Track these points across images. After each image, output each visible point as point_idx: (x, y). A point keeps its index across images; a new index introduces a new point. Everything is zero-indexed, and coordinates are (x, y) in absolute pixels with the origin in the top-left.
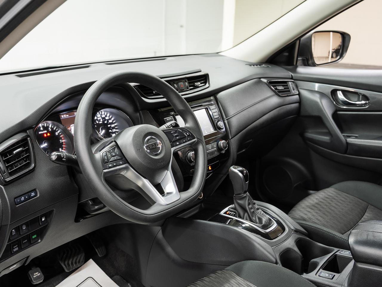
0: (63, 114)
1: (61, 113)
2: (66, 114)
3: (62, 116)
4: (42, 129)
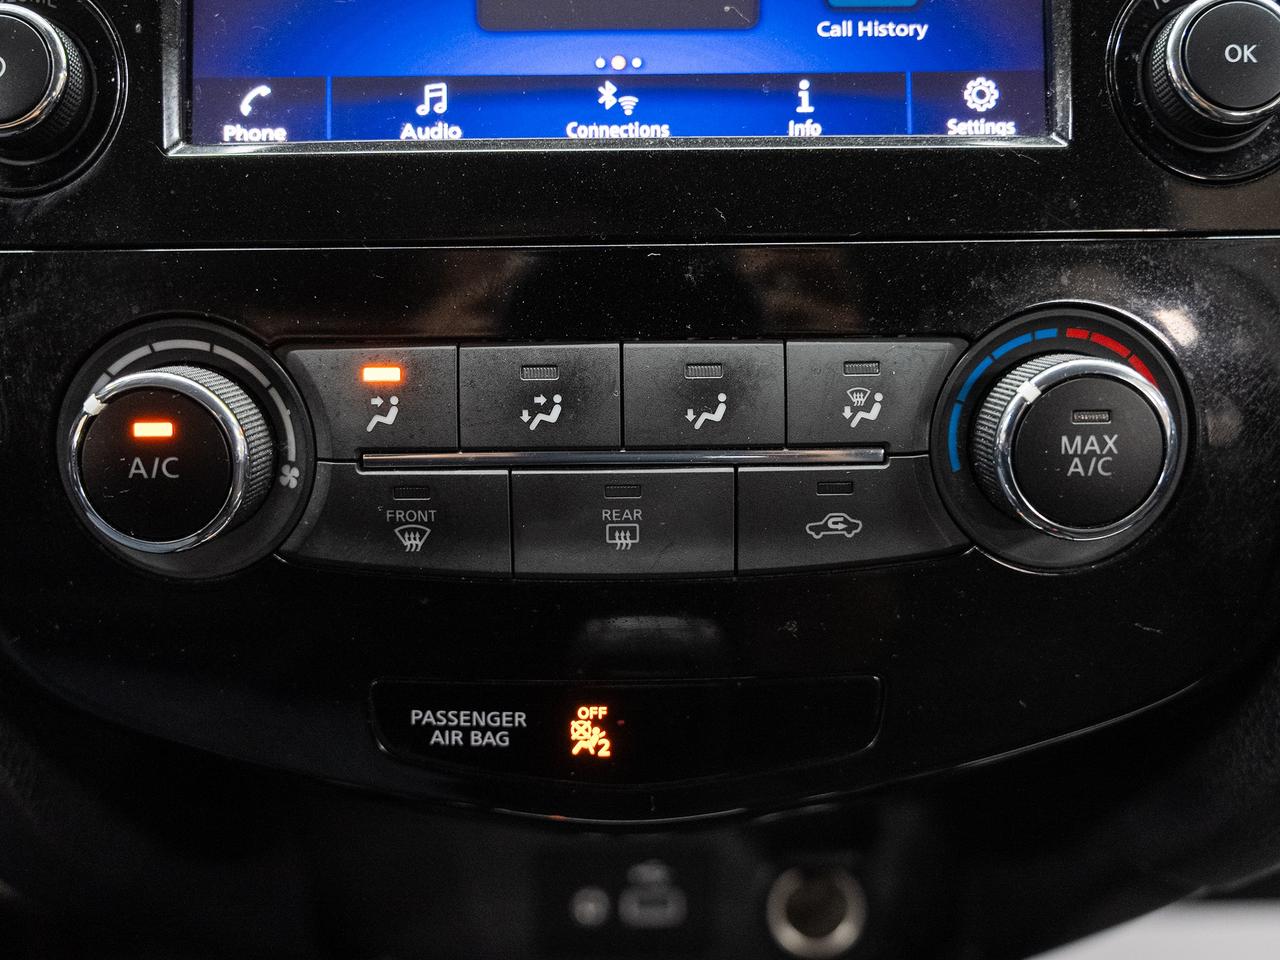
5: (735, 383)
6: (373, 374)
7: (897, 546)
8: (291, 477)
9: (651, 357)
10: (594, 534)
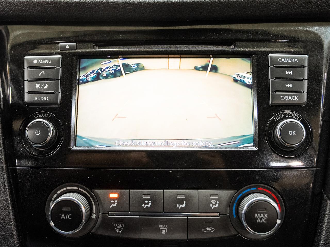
5: (188, 199)
6: (112, 196)
7: (222, 234)
8: (94, 216)
9: (169, 193)
10: (157, 230)
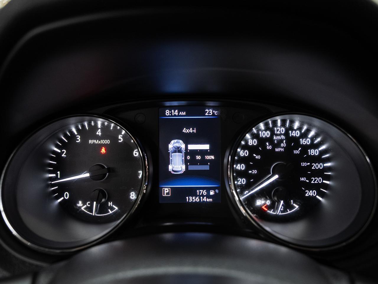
0: (171, 108)
1: (168, 104)
2: (180, 108)
3: (167, 112)
4: (99, 133)
